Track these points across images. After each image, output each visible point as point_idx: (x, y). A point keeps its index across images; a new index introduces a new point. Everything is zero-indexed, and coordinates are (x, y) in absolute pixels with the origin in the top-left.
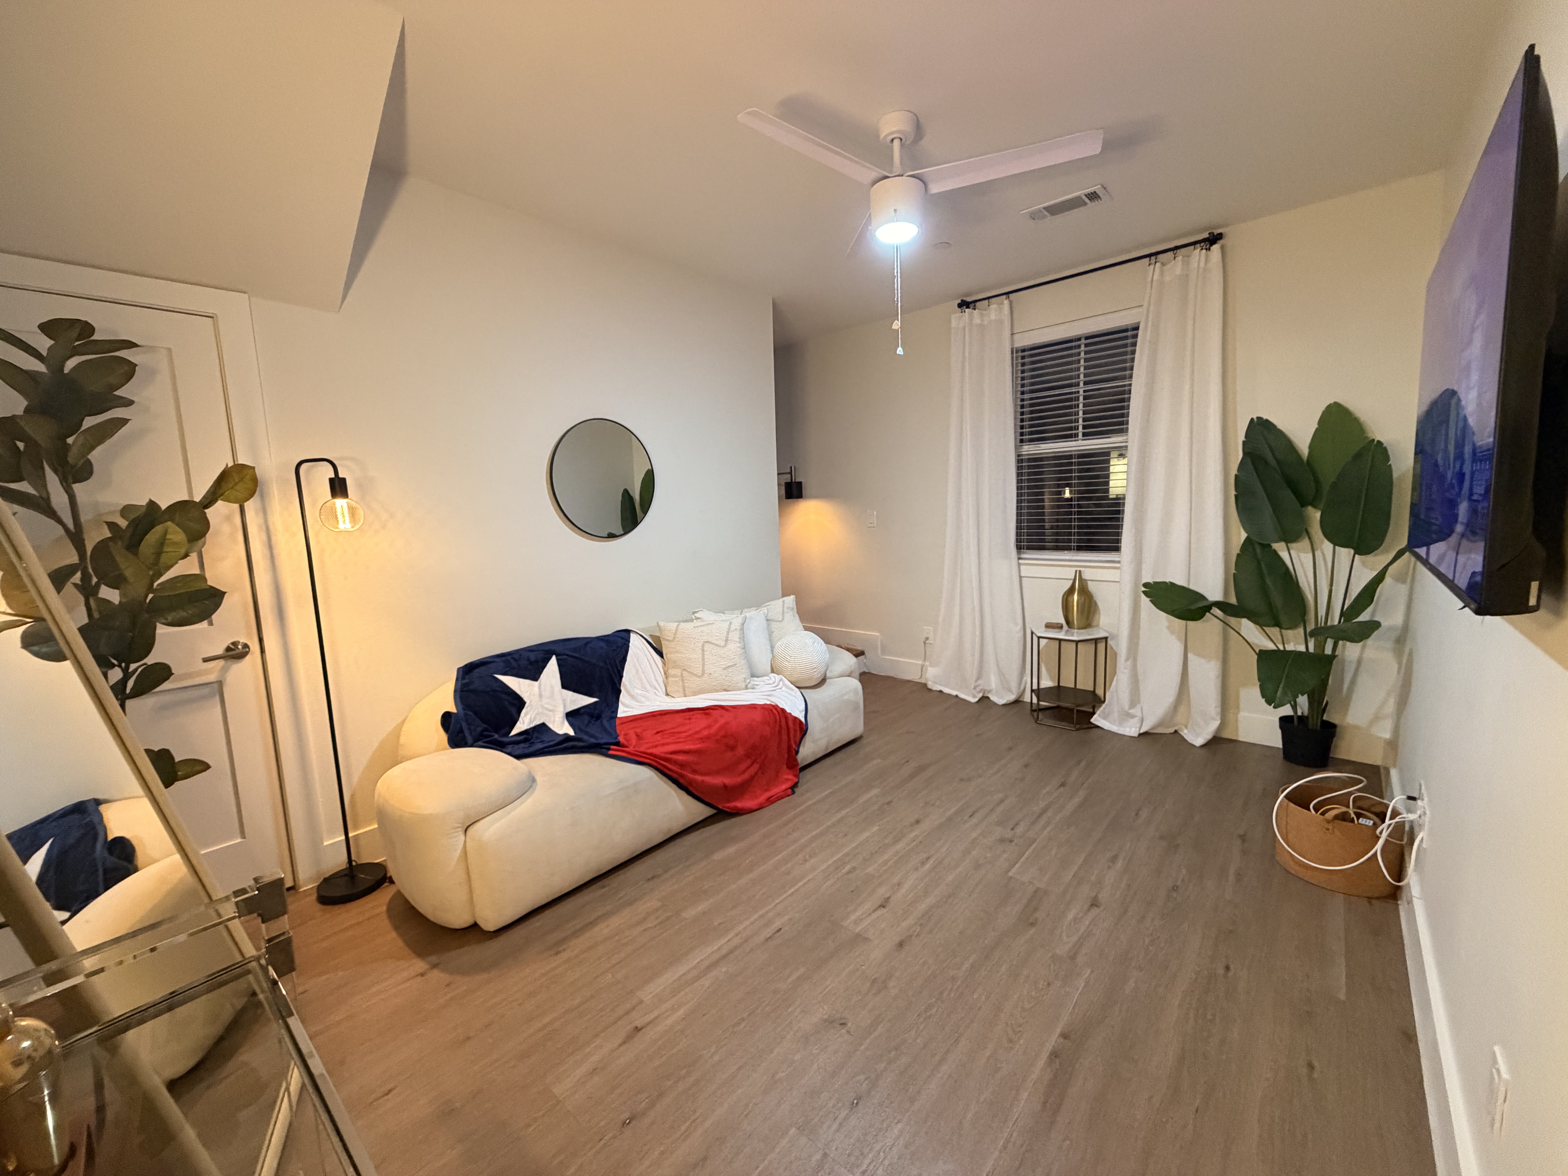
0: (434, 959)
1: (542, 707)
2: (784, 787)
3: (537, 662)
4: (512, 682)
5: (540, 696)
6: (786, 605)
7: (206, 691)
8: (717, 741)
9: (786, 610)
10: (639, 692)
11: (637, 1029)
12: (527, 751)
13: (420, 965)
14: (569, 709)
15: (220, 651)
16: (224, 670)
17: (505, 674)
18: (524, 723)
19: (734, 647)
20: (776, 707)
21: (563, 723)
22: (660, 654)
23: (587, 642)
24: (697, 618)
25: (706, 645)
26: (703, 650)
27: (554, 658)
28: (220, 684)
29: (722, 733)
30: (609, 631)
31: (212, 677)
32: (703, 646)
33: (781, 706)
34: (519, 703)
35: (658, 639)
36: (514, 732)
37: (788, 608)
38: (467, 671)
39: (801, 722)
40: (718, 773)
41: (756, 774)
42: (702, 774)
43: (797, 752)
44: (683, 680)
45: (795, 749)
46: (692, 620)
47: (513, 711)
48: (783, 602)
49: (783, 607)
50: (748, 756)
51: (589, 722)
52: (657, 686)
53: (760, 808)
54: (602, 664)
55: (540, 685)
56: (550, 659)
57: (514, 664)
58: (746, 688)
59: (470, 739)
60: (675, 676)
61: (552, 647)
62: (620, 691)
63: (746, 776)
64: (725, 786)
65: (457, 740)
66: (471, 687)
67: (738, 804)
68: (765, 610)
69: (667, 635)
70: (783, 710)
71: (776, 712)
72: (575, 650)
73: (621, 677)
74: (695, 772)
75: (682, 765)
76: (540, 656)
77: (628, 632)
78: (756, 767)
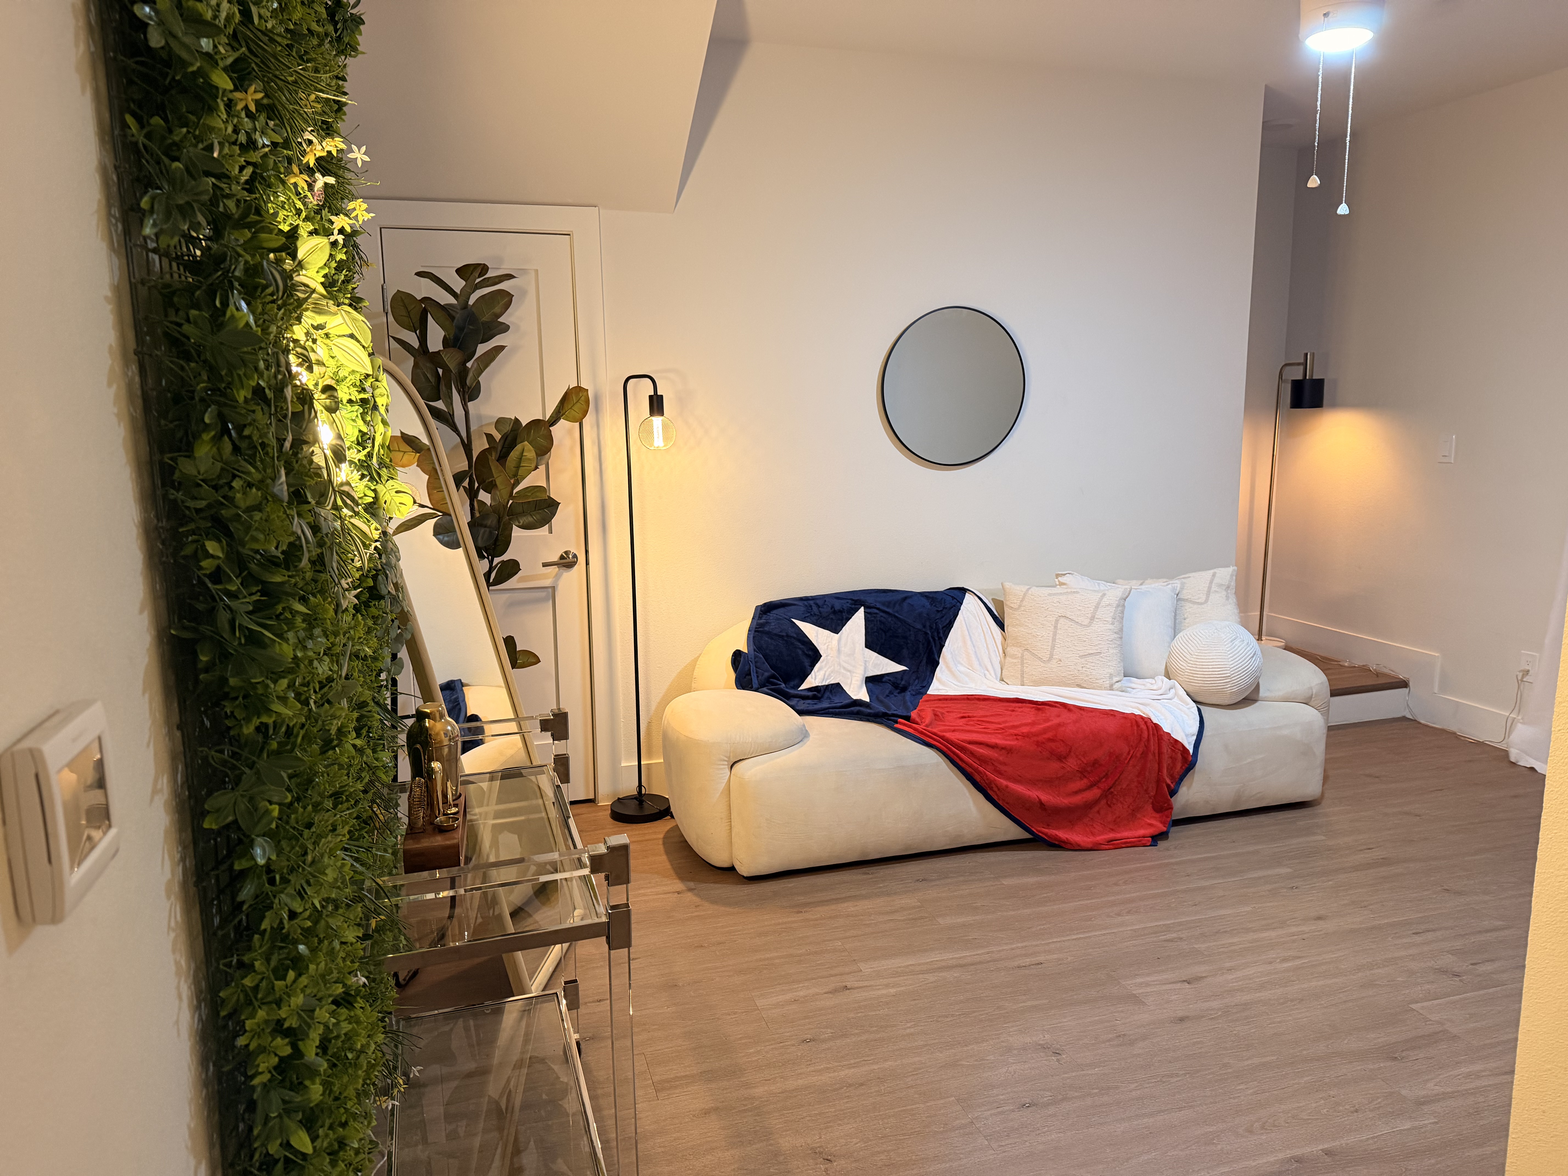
0: (692, 884)
1: (839, 664)
2: (1142, 832)
3: (841, 612)
4: (809, 630)
5: (839, 651)
6: (1216, 580)
7: (543, 594)
8: (1038, 744)
9: (1214, 588)
10: (962, 669)
11: (846, 988)
12: (811, 708)
13: (679, 886)
14: (871, 673)
15: (555, 558)
16: (558, 577)
17: (803, 620)
18: (816, 678)
19: (1104, 628)
20: (1147, 721)
21: (861, 687)
22: (1001, 625)
23: (906, 597)
24: (1061, 584)
25: (1062, 620)
26: (1056, 627)
27: (862, 609)
28: (554, 588)
29: (1049, 735)
30: (941, 587)
31: (547, 582)
32: (1057, 621)
33: (1155, 721)
34: (814, 656)
35: (1000, 604)
36: (804, 686)
37: (1220, 585)
38: (766, 610)
39: (1185, 750)
40: (1032, 783)
41: (1096, 802)
42: (1009, 778)
43: (1173, 793)
44: (1022, 664)
45: (1168, 786)
46: (1055, 586)
47: (807, 663)
48: (1214, 575)
49: (1211, 582)
50: (1083, 772)
51: (891, 693)
52: (990, 668)
53: (1095, 848)
54: (919, 626)
55: (839, 640)
56: (857, 610)
57: (815, 608)
58: (1111, 688)
59: (755, 683)
60: (1013, 656)
61: (862, 598)
62: (938, 663)
63: (1077, 799)
64: (1041, 803)
65: (743, 682)
66: (766, 629)
67: (1062, 834)
68: (1177, 583)
69: (1011, 602)
70: (1157, 727)
71: (1144, 727)
72: (888, 604)
73: (942, 646)
74: (999, 773)
75: (983, 760)
76: (847, 605)
77: (963, 591)
78: (1095, 793)
